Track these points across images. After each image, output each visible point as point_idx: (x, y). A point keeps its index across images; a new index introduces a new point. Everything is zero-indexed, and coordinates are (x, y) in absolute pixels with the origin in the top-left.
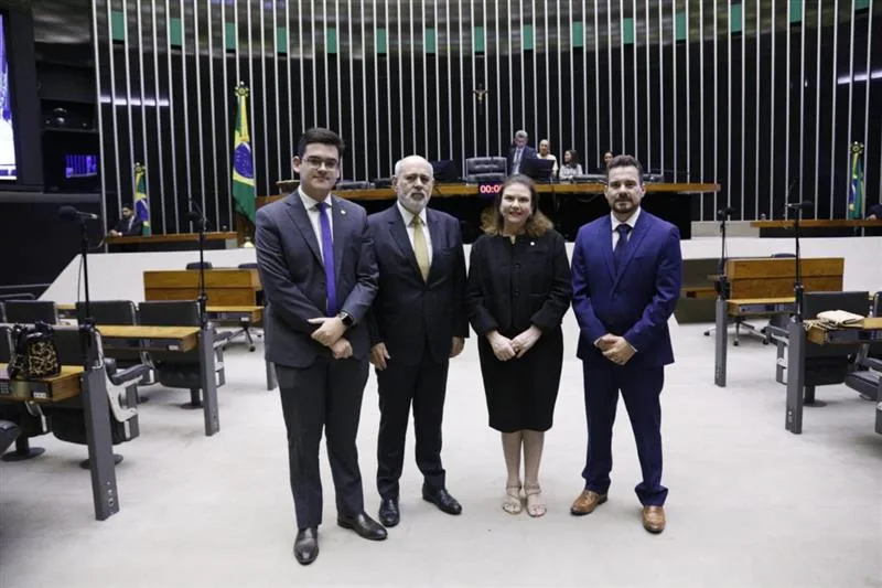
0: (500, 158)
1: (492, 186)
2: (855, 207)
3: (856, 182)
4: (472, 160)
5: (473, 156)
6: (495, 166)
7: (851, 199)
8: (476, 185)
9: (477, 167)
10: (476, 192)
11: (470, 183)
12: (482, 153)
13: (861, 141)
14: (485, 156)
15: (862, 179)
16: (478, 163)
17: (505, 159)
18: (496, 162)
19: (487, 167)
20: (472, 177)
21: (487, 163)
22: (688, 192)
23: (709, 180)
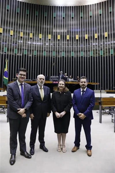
0: (57, 76)
1: (56, 82)
10: (52, 83)
12: (54, 75)
16: (53, 77)
19: (55, 78)
20: (52, 80)
21: (55, 77)
22: (93, 84)
23: (97, 82)
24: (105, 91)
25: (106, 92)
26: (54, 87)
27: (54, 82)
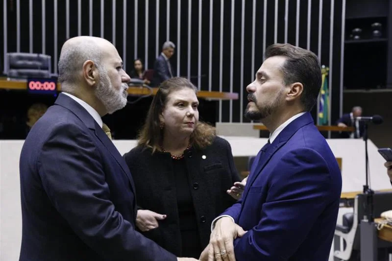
0: (43, 56)
1: (42, 82)
2: (324, 115)
3: (323, 96)
4: (14, 55)
5: (15, 51)
6: (39, 64)
7: (321, 109)
8: (25, 81)
9: (20, 62)
10: (23, 87)
11: (11, 77)
12: (25, 49)
13: (327, 65)
14: (28, 52)
15: (328, 94)
16: (21, 58)
17: (49, 57)
18: (39, 59)
19: (30, 63)
20: (14, 71)
21: (30, 59)
22: (210, 99)
23: (226, 89)
24: (255, 127)
25: (258, 132)
26: (31, 111)
27: (35, 86)
